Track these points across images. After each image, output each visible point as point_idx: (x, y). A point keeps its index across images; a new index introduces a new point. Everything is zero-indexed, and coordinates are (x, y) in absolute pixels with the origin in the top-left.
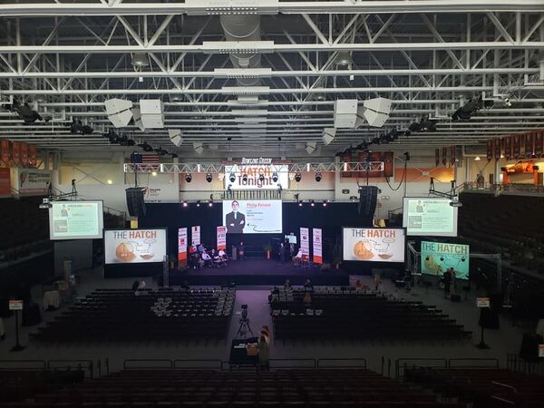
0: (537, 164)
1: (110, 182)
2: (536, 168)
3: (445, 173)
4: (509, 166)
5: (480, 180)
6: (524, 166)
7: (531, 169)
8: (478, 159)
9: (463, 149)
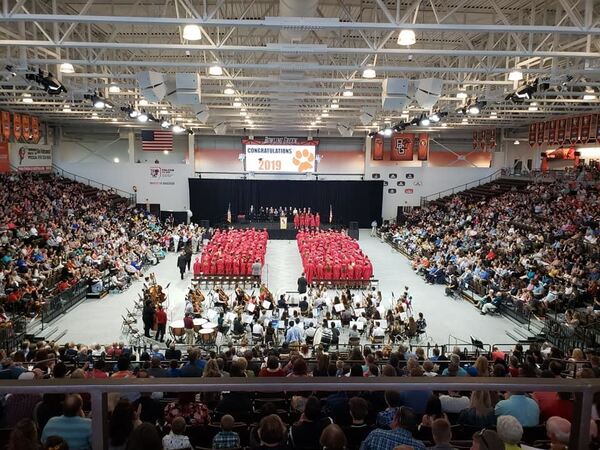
0: (579, 150)
1: (117, 160)
2: (578, 154)
3: (482, 157)
4: (549, 151)
5: (518, 166)
6: (566, 151)
7: (572, 156)
8: (517, 143)
9: (503, 132)
